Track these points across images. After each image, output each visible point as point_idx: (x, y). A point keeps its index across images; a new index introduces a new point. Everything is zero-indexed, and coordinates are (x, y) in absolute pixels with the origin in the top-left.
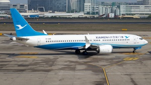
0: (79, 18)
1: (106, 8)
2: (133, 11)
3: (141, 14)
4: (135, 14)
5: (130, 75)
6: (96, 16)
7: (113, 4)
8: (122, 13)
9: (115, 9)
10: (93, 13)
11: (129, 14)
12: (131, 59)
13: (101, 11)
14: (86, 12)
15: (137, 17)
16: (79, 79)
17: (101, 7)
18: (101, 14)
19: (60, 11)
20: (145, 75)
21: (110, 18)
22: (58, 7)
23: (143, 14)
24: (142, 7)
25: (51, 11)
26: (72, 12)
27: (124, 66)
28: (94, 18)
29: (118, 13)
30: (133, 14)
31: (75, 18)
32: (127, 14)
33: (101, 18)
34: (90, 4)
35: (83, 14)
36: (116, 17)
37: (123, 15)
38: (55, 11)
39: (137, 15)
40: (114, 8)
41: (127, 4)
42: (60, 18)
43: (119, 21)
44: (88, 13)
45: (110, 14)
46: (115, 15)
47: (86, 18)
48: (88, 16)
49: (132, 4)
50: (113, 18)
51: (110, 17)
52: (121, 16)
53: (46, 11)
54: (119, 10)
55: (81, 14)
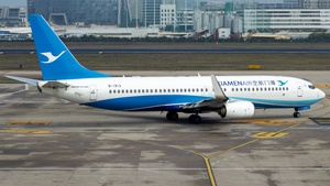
0: (147, 40)
1: (211, 16)
2: (275, 22)
3: (292, 30)
4: (278, 30)
5: (267, 173)
6: (187, 35)
7: (228, 7)
8: (248, 27)
9: (233, 17)
10: (181, 28)
11: (266, 31)
12: (269, 136)
13: (199, 24)
14: (164, 26)
15: (283, 37)
16: (147, 182)
17: (198, 14)
18: (199, 30)
19: (103, 23)
20: (302, 172)
21: (221, 40)
22: (98, 13)
23: (298, 30)
24: (295, 14)
25: (83, 24)
26: (132, 25)
27: (255, 153)
28: (182, 40)
29: (238, 29)
30: (273, 31)
31: (137, 39)
32: (261, 31)
33: (198, 39)
34: (174, 7)
35: (157, 31)
36: (234, 38)
37: (250, 31)
38: (91, 22)
39: (284, 32)
40: (231, 16)
41: (259, 6)
42: (103, 39)
43: (241, 46)
44: (169, 28)
45: (221, 30)
46: (232, 32)
47: (164, 39)
48: (168, 34)
49: (272, 6)
50: (227, 40)
51: (220, 36)
52: (245, 35)
53: (71, 22)
54: (240, 21)
55: (153, 31)
